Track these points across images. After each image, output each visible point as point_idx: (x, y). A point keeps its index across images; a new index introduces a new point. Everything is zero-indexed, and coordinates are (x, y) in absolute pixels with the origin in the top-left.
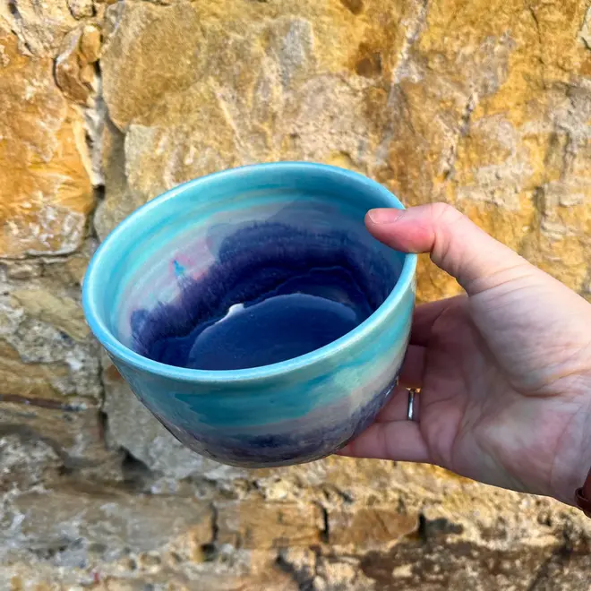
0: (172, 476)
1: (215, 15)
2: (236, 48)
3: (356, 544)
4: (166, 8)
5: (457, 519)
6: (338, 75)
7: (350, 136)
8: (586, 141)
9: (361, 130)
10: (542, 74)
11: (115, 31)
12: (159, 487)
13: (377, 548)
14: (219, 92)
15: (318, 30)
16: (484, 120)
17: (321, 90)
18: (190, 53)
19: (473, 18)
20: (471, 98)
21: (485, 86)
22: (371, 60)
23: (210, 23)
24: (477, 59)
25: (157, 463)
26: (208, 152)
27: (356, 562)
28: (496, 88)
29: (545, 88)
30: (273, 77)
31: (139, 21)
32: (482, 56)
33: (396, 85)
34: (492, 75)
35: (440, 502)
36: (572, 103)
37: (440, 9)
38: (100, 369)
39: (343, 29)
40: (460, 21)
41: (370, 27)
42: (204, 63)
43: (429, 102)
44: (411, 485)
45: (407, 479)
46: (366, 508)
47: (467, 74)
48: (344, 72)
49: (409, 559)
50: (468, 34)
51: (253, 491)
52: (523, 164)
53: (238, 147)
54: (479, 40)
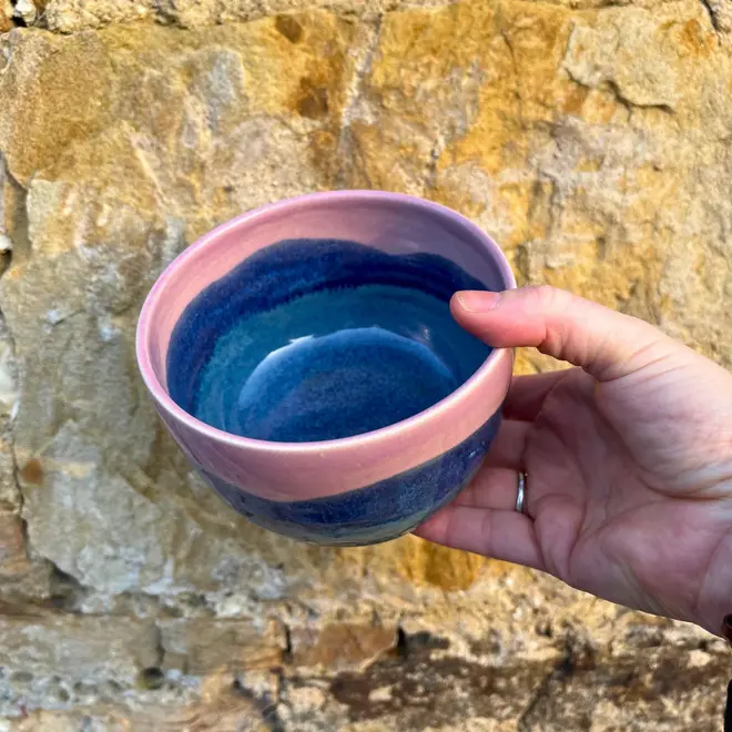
0: (105, 592)
1: (126, 46)
2: (153, 86)
3: (325, 665)
4: (66, 37)
5: (441, 632)
6: (276, 117)
7: (296, 188)
8: (575, 190)
9: (309, 181)
10: (520, 112)
11: (8, 65)
12: (90, 605)
13: (348, 669)
14: (135, 138)
15: (249, 63)
16: (452, 168)
17: (257, 134)
18: (100, 93)
19: (435, 46)
20: (436, 142)
21: (452, 128)
22: (316, 98)
23: (121, 56)
24: (441, 95)
25: (87, 577)
26: (124, 210)
27: (325, 685)
28: (466, 131)
29: (524, 128)
30: (199, 120)
31: (34, 53)
32: (446, 91)
33: (346, 128)
34: (460, 113)
35: (420, 614)
36: (558, 145)
37: (395, 36)
38: (16, 469)
39: (279, 61)
40: (419, 49)
41: (311, 57)
42: (117, 102)
43: (386, 147)
44: (386, 596)
45: (380, 589)
46: (336, 622)
47: (430, 114)
48: (284, 113)
49: (387, 679)
50: (428, 66)
51: (201, 607)
52: (501, 220)
53: (160, 203)
54: (443, 72)
